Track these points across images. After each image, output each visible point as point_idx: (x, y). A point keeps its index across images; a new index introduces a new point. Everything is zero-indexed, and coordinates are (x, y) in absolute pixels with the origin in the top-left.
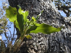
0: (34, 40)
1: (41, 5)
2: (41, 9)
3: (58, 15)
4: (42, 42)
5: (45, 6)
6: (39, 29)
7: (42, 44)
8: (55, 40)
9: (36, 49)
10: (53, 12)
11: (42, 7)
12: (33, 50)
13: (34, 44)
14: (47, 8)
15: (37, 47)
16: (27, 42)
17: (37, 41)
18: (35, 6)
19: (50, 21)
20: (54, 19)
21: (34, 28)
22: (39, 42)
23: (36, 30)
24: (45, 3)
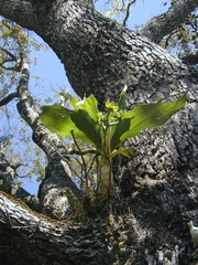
0: (142, 152)
1: (133, 66)
2: (135, 75)
3: (180, 68)
4: (161, 150)
5: (141, 63)
6: (137, 122)
7: (163, 154)
8: (189, 130)
9: (152, 171)
10: (165, 68)
11: (137, 68)
12: (147, 176)
13: (145, 161)
14: (148, 64)
15: (153, 165)
16: (130, 164)
17: (149, 153)
18: (121, 74)
19: (164, 93)
20: (171, 83)
21: (124, 125)
22: (154, 151)
23: (131, 128)
24: (140, 56)
